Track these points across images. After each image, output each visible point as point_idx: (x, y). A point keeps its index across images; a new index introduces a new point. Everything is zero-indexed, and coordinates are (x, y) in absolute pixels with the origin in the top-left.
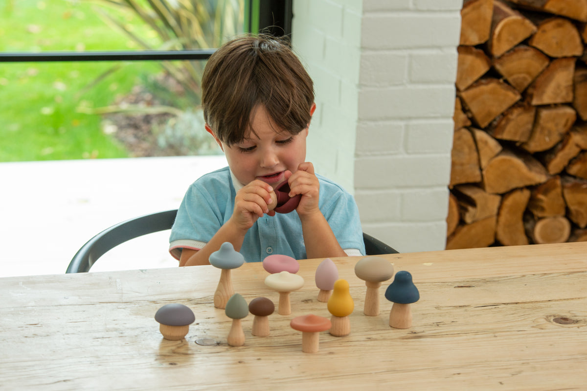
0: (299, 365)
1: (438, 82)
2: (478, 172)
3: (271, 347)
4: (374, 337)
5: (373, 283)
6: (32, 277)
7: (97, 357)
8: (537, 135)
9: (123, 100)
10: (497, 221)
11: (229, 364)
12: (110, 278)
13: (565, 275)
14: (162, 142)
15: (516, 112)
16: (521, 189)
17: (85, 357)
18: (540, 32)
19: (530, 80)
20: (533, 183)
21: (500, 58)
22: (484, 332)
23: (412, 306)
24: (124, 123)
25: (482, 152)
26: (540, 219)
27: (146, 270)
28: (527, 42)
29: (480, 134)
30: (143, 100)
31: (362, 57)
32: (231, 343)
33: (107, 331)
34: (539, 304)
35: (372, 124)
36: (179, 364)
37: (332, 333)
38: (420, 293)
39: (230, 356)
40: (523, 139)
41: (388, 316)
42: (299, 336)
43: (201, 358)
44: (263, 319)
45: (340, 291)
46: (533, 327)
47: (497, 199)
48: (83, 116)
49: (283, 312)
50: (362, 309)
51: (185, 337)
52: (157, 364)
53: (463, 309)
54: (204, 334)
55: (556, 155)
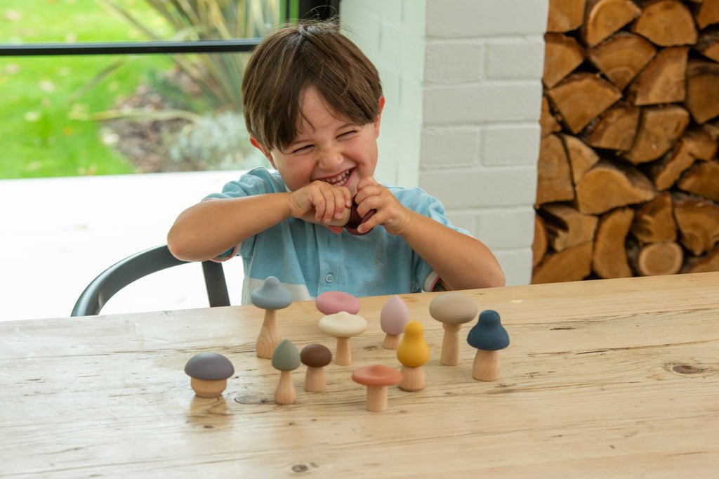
0: (363, 427)
1: (520, 78)
2: (569, 188)
3: (328, 405)
4: (454, 391)
5: (452, 324)
6: (31, 321)
7: (115, 419)
8: (642, 143)
9: (125, 102)
10: (594, 248)
11: (276, 426)
12: (127, 322)
13: (685, 313)
14: (175, 153)
15: (616, 114)
16: (623, 208)
17: (100, 419)
18: (644, 15)
19: (632, 74)
20: (637, 201)
21: (596, 48)
22: (588, 384)
23: (500, 353)
24: (127, 130)
25: (575, 164)
26: (646, 245)
27: (171, 312)
28: (628, 28)
29: (572, 142)
30: (149, 102)
31: (427, 48)
32: (279, 400)
33: (126, 387)
34: (655, 350)
35: (440, 130)
36: (216, 427)
37: (403, 387)
38: (510, 337)
39: (277, 417)
40: (625, 148)
41: (471, 366)
42: (363, 391)
43: (242, 420)
44: (318, 370)
45: (412, 335)
46: (648, 377)
47: (594, 221)
48: (77, 123)
49: (341, 362)
50: (438, 357)
51: (222, 394)
52: (188, 427)
53: (562, 356)
54: (245, 389)
55: (665, 167)
